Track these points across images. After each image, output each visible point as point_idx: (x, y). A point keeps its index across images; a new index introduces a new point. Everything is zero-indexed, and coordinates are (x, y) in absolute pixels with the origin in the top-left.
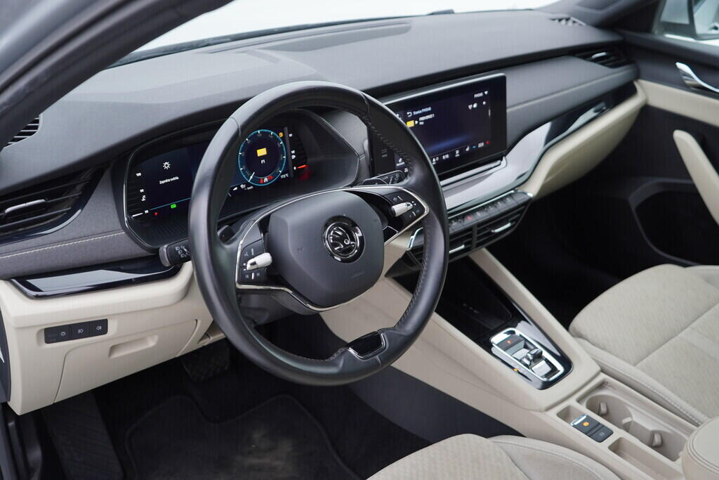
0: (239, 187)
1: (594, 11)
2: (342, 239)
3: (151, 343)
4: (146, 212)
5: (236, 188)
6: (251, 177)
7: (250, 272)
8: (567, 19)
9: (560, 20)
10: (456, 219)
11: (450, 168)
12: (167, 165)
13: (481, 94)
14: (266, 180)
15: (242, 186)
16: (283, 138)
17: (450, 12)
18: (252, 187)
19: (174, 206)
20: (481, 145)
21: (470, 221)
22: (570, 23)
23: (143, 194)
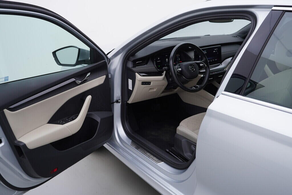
1: (242, 35)
2: (192, 68)
3: (155, 90)
7: (178, 71)
8: (236, 37)
9: (235, 37)
10: (211, 73)
11: (211, 63)
12: (159, 58)
13: (216, 49)
16: (178, 56)
17: (209, 35)
20: (216, 60)
21: (214, 73)
22: (237, 38)
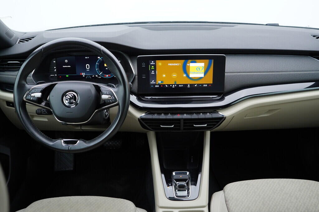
0: (95, 76)
4: (56, 75)
5: (93, 76)
6: (101, 73)
7: (31, 97)
12: (66, 61)
14: (107, 76)
15: (96, 76)
18: (100, 77)
19: (67, 76)
23: (55, 69)
